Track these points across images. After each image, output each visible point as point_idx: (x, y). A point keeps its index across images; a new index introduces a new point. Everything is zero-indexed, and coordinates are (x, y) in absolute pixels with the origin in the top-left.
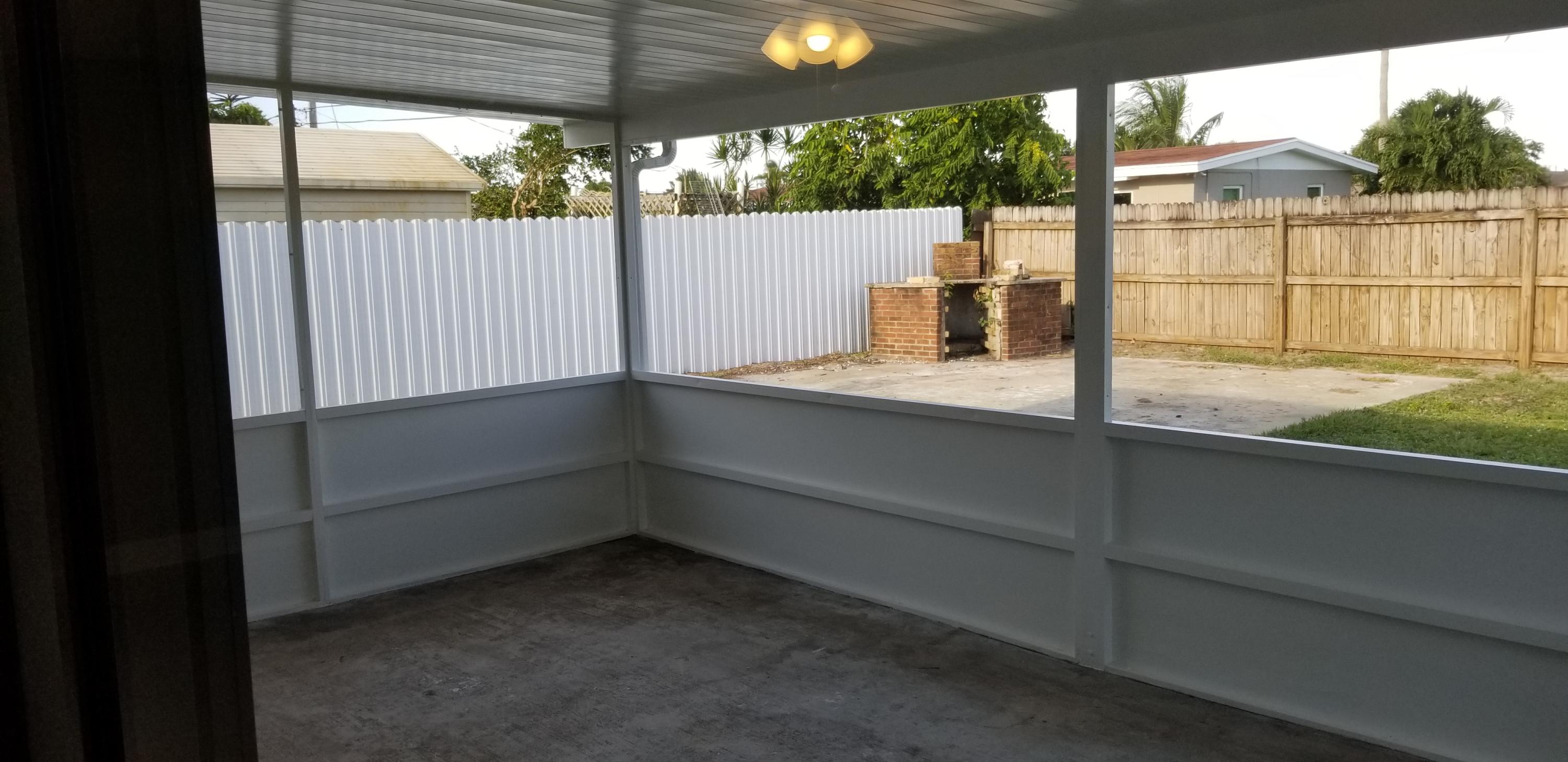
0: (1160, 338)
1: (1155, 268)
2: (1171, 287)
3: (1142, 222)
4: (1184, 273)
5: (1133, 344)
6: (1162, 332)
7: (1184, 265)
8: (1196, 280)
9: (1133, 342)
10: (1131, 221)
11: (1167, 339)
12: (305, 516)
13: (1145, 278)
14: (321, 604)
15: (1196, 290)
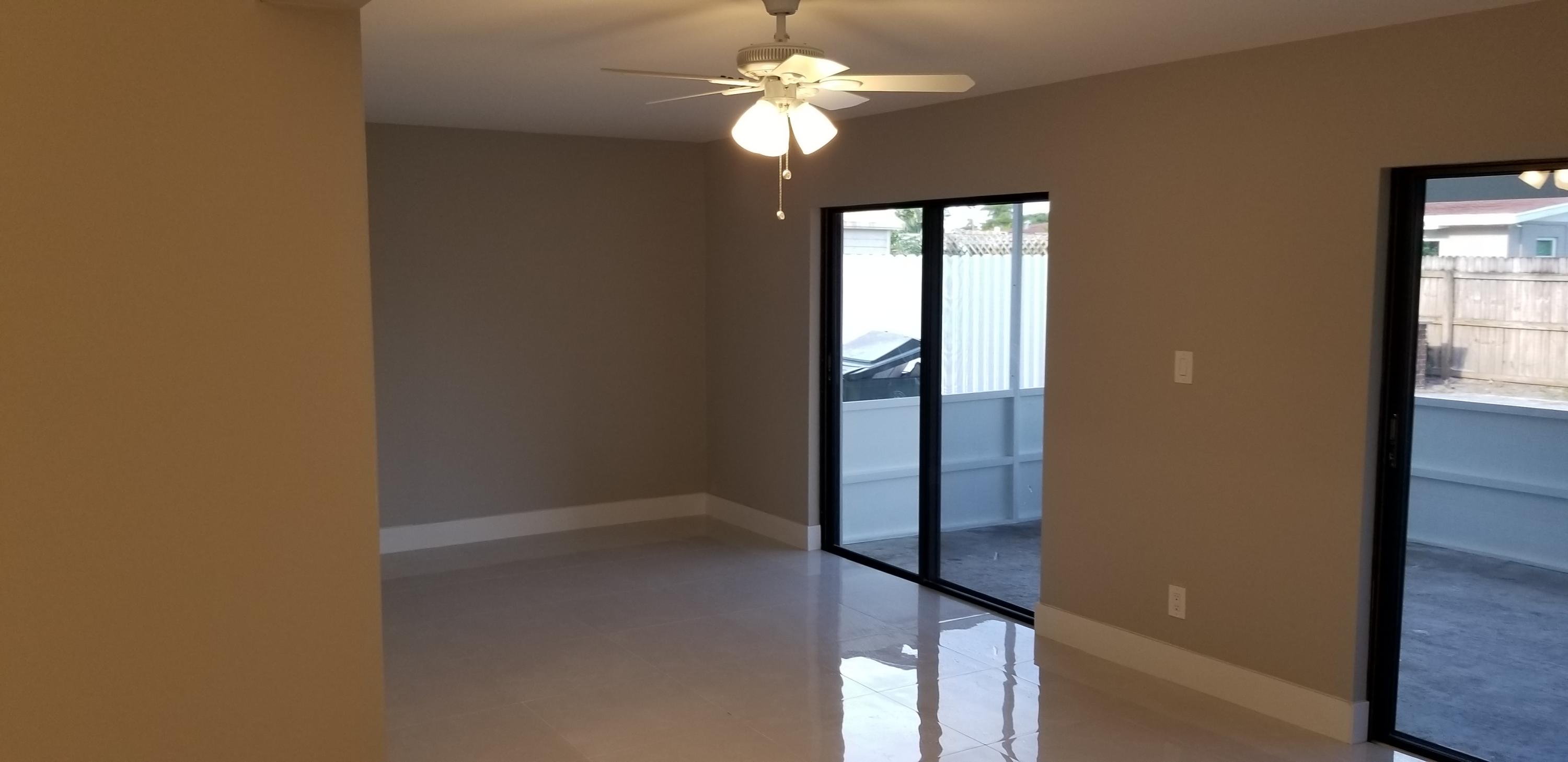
0: (1518, 380)
1: (1515, 315)
2: (1531, 333)
3: (1504, 273)
4: (1546, 321)
5: (1491, 383)
6: (1520, 374)
7: (1546, 314)
8: (1558, 328)
9: (1491, 382)
10: (1493, 272)
11: (1525, 380)
12: (1008, 461)
13: (1505, 324)
14: (1013, 522)
15: (1557, 338)
